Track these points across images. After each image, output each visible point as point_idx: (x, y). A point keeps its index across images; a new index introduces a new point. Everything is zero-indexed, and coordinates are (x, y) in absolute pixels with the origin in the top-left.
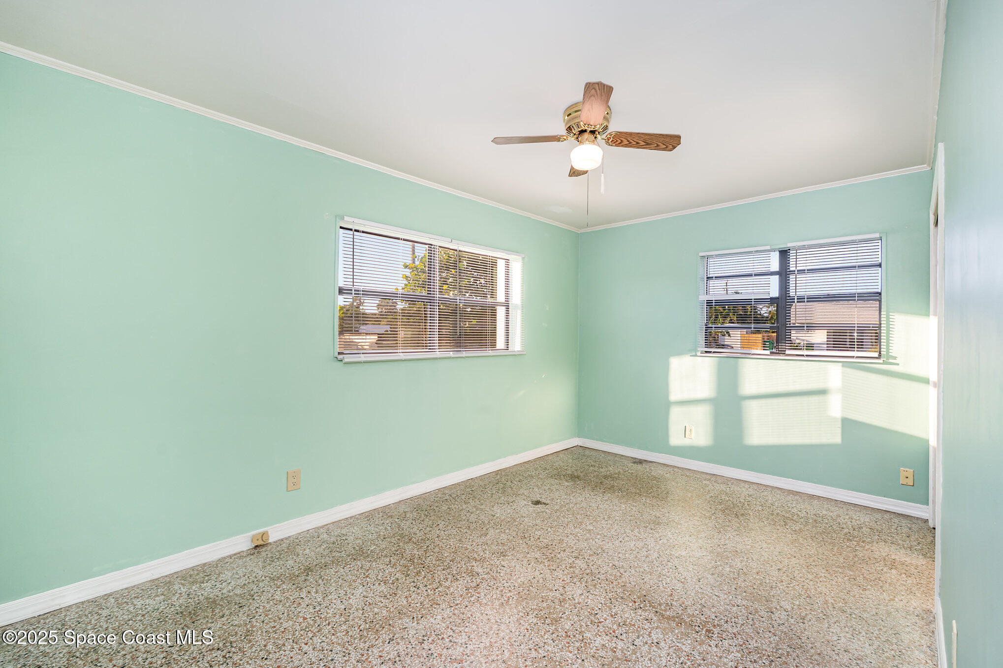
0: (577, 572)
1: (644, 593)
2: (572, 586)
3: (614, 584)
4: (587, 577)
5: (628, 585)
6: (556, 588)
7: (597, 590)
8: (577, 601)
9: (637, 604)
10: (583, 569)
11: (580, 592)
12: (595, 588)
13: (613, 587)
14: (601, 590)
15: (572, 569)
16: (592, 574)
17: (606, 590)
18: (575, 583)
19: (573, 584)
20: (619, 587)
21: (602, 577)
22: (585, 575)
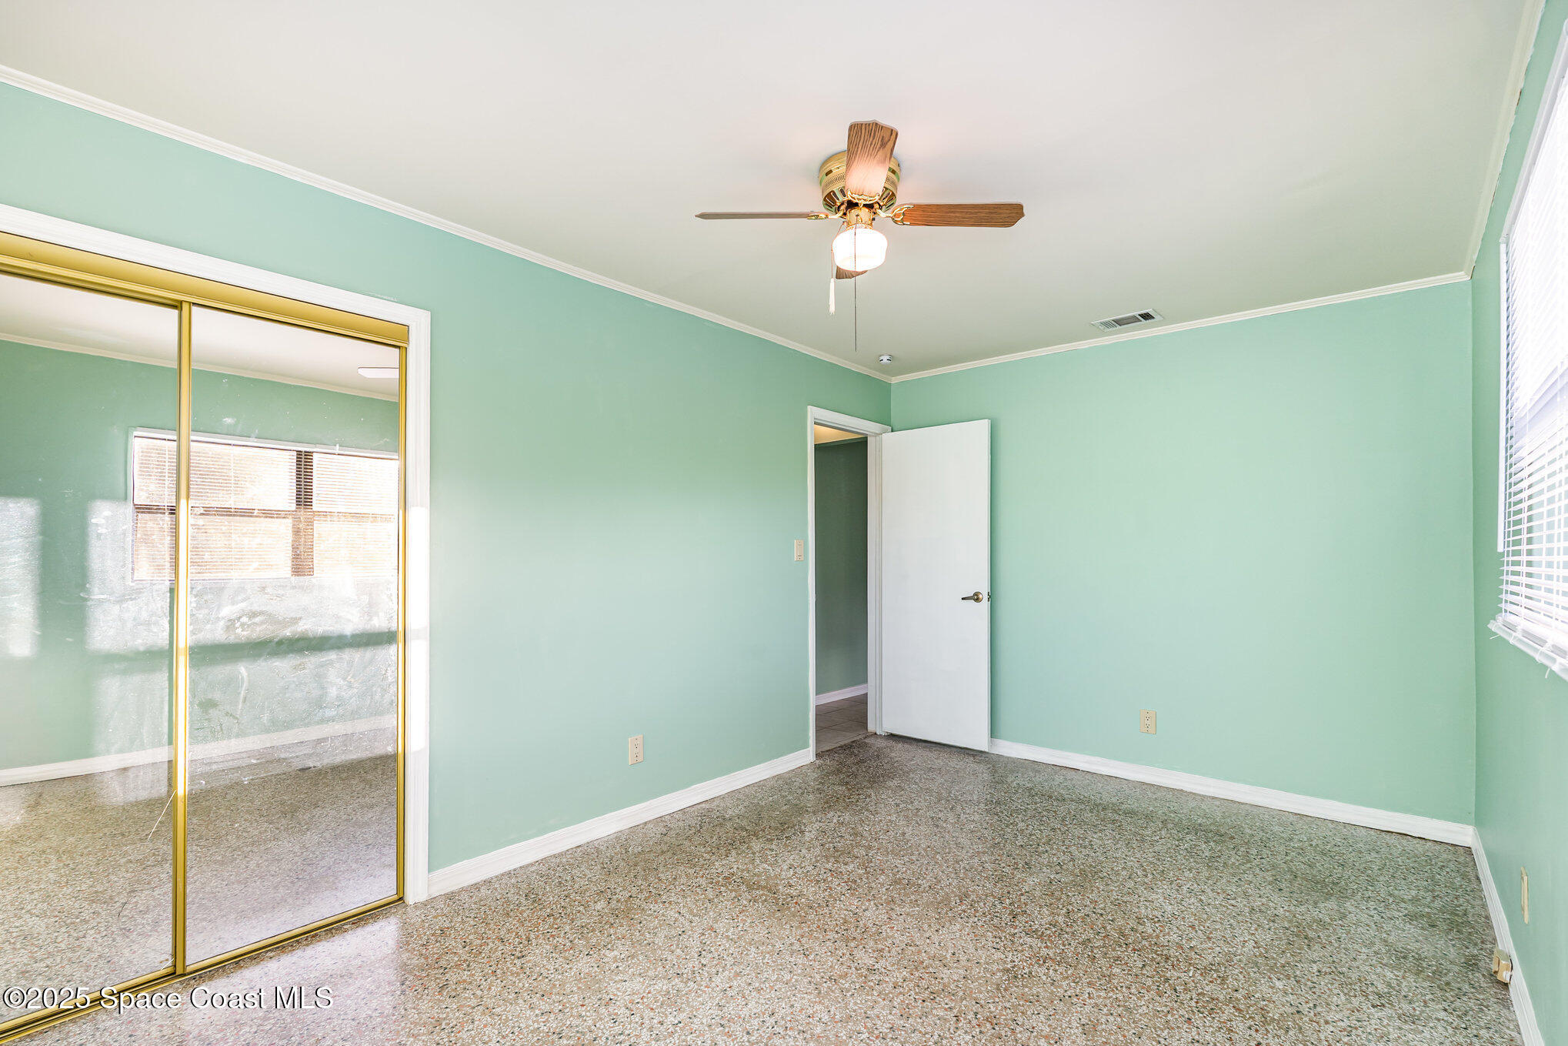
0: (872, 943)
1: (778, 914)
2: (879, 921)
3: (815, 926)
4: (855, 934)
5: (796, 924)
6: (902, 917)
7: (842, 916)
8: (872, 903)
9: (794, 901)
10: (861, 947)
11: (867, 914)
12: (845, 919)
13: (819, 920)
14: (837, 916)
15: (880, 946)
16: (847, 941)
17: (830, 917)
18: (874, 924)
19: (877, 923)
20: (810, 921)
21: (831, 935)
22: (859, 937)
